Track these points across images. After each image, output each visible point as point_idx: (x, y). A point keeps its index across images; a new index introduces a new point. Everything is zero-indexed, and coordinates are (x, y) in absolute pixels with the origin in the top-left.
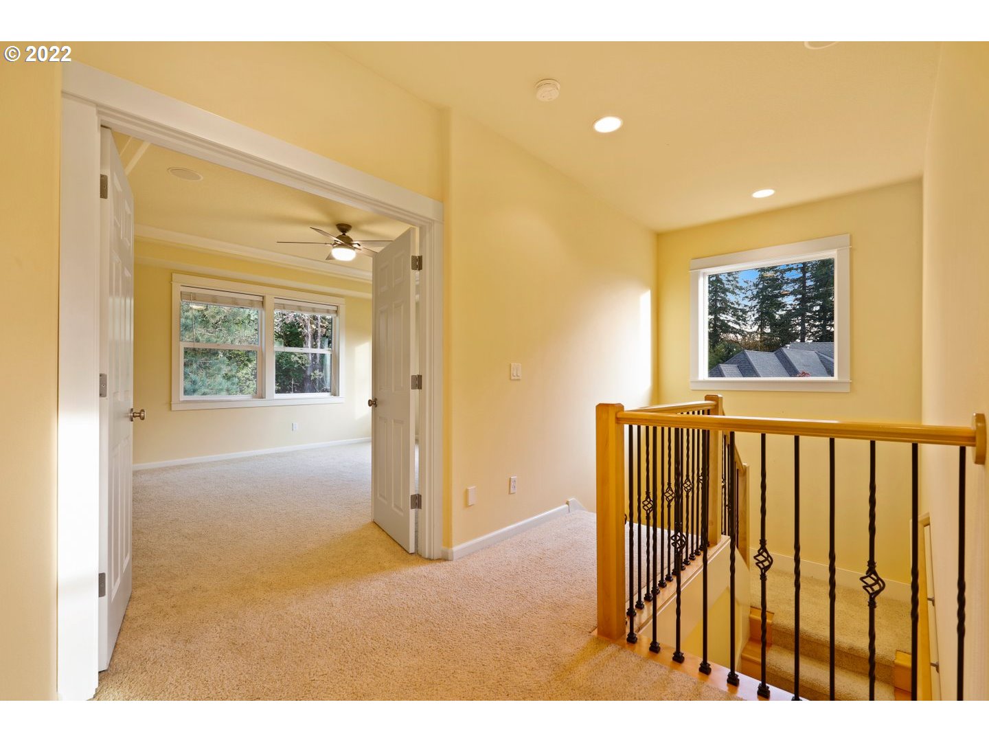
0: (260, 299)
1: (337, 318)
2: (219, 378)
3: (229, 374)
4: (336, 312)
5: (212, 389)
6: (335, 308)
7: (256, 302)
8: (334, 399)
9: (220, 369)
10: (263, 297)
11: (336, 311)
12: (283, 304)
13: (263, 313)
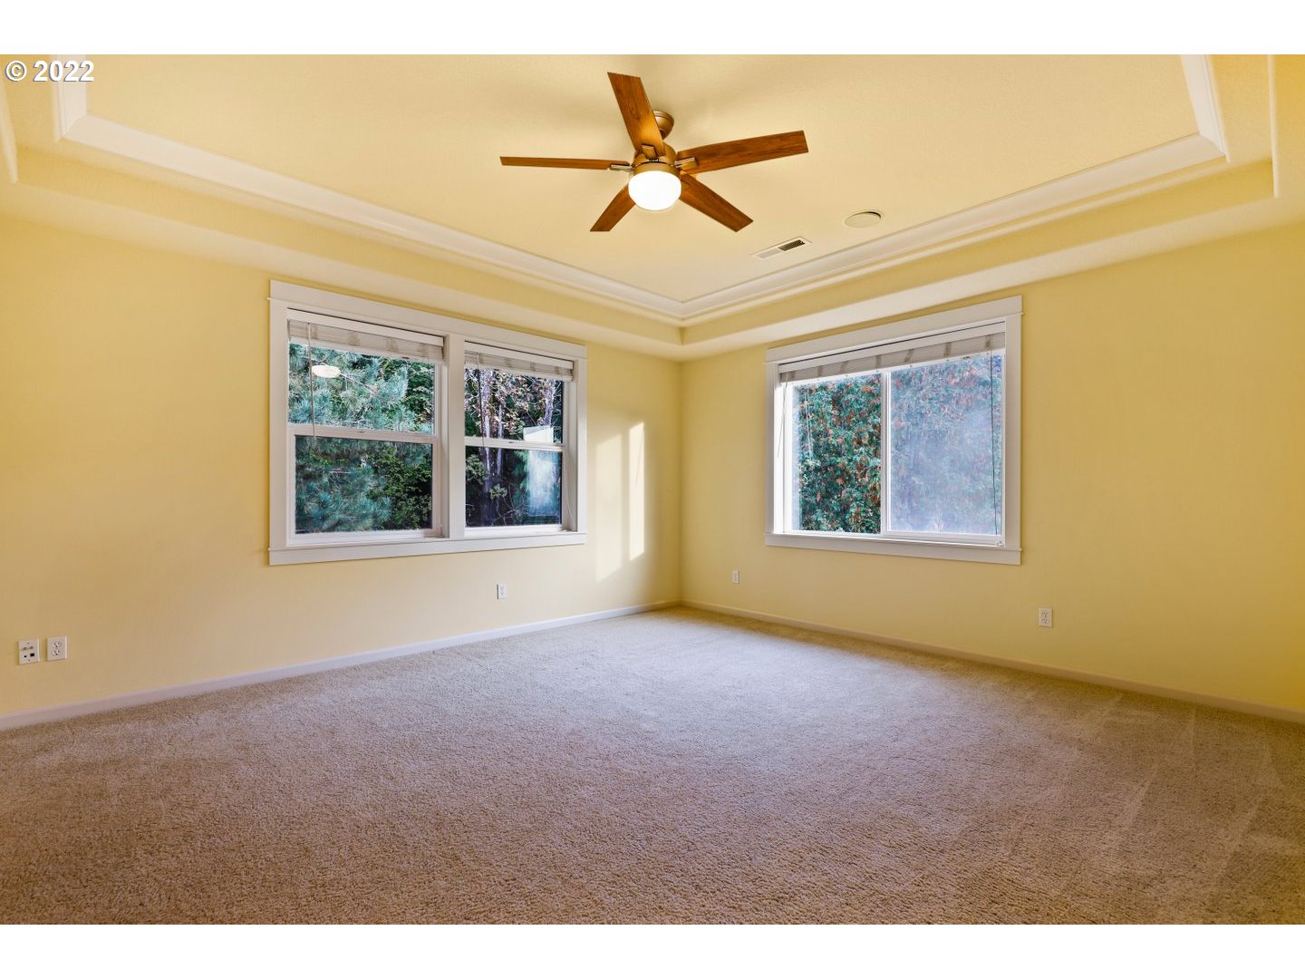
0: (439, 342)
1: (573, 385)
2: (362, 498)
3: (376, 492)
4: (571, 372)
5: (351, 515)
6: (569, 365)
7: (430, 349)
8: (569, 537)
9: (362, 484)
10: (444, 338)
11: (571, 370)
12: (480, 354)
13: (445, 369)
